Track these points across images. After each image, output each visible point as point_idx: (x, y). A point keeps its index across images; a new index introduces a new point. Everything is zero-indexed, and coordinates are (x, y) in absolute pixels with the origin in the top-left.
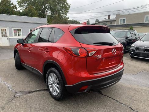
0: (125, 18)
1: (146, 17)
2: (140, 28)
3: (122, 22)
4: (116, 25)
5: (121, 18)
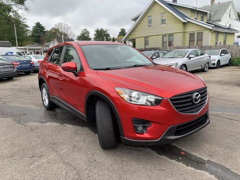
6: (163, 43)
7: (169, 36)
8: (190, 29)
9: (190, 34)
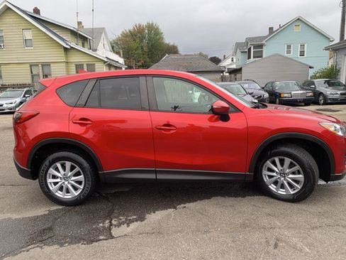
6: (33, 77)
7: (42, 66)
8: (76, 59)
9: (76, 65)
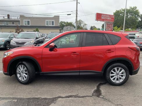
0: (30, 20)
1: (47, 21)
2: (44, 30)
3: (27, 23)
4: (21, 26)
5: (25, 19)
